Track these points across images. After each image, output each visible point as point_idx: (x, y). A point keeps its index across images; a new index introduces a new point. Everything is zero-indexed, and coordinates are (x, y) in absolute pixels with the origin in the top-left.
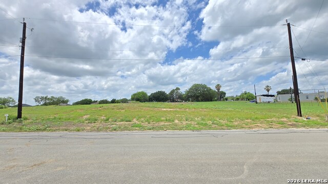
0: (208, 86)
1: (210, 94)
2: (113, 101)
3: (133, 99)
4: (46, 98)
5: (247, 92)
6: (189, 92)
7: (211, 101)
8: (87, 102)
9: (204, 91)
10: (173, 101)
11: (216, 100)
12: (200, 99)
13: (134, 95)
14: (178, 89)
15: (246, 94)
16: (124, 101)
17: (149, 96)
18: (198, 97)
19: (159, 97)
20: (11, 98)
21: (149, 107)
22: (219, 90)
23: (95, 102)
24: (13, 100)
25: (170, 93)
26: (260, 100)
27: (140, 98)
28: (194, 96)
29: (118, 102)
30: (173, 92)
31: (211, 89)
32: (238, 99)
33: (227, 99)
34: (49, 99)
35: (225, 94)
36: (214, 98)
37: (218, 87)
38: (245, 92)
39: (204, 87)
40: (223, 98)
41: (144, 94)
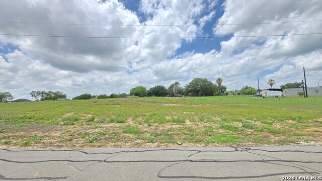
0: (208, 80)
1: (211, 88)
2: (112, 96)
3: (131, 94)
4: (42, 93)
5: (248, 86)
6: (189, 86)
7: (212, 95)
8: (86, 97)
9: (205, 85)
10: (173, 96)
11: (216, 95)
12: (200, 93)
13: (134, 89)
14: (177, 83)
15: (247, 88)
16: (124, 96)
17: (148, 91)
18: (198, 91)
19: (158, 92)
20: (8, 93)
21: (148, 102)
22: (220, 84)
23: (94, 97)
24: (10, 95)
25: (169, 88)
26: (266, 94)
27: (139, 93)
28: (194, 91)
29: (116, 97)
30: (172, 86)
31: (212, 84)
32: (239, 94)
33: (227, 94)
34: (45, 94)
35: (226, 88)
36: (215, 92)
37: (219, 81)
38: (247, 86)
39: (205, 81)
40: (223, 92)
41: (143, 89)
